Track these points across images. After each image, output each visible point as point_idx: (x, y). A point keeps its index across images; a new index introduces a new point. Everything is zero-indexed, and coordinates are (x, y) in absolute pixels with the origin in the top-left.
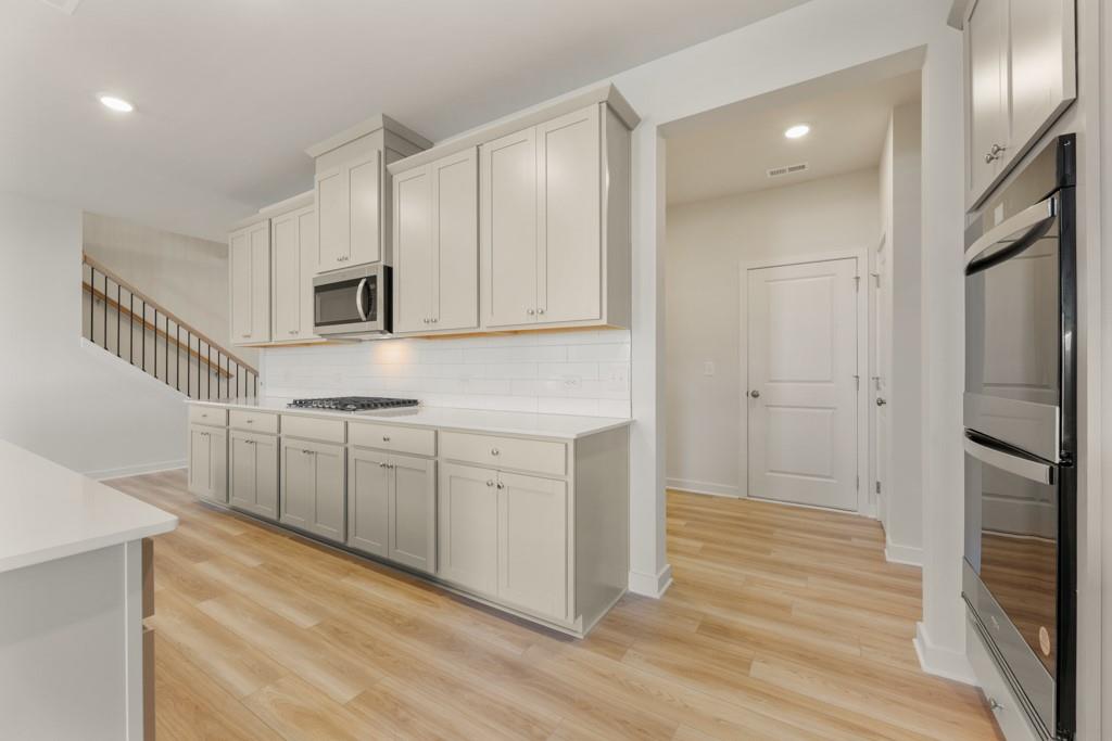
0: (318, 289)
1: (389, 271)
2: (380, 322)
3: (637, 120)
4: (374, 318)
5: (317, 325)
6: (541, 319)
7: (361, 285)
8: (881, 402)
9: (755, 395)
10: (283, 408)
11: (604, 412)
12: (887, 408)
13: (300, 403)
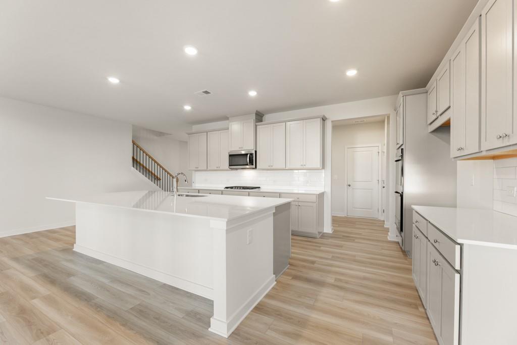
0: (230, 156)
1: (256, 152)
2: (254, 166)
3: (326, 119)
4: (253, 165)
5: (230, 165)
6: (304, 167)
7: (248, 156)
8: (384, 187)
9: (349, 186)
10: (223, 189)
11: (318, 190)
12: (385, 188)
13: (227, 188)
